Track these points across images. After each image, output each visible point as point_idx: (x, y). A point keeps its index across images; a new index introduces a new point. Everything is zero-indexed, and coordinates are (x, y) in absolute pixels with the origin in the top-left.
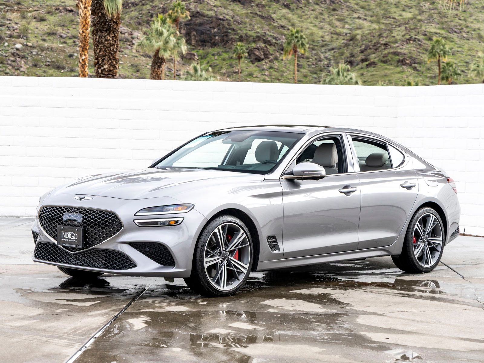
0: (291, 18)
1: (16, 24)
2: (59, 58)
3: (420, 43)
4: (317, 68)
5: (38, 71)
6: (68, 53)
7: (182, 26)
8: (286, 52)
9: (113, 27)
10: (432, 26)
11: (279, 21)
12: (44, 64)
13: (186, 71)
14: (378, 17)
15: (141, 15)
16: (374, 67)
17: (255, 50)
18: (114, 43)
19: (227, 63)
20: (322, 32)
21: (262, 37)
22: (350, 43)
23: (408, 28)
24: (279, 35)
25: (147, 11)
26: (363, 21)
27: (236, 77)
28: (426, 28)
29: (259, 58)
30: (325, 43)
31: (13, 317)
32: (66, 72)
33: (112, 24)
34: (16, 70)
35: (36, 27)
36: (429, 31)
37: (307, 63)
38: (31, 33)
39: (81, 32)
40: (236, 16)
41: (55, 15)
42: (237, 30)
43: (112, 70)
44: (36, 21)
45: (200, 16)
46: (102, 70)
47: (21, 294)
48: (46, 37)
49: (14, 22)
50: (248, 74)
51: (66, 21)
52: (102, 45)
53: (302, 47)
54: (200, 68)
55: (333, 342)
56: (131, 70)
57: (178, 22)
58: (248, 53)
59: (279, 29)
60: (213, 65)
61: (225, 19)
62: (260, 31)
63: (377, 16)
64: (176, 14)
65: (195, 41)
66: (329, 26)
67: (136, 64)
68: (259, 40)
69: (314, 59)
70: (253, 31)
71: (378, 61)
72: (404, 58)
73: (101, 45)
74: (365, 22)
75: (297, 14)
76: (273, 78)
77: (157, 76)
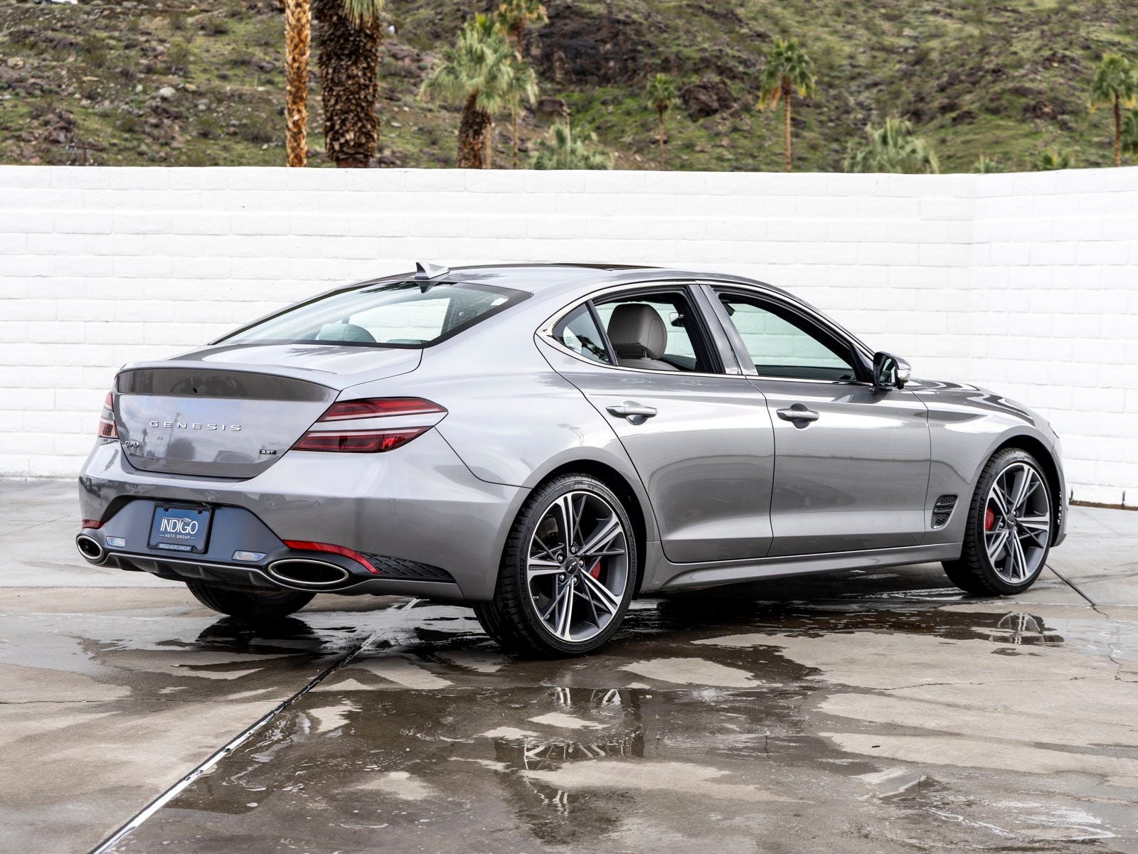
0: (780, 16)
1: (162, 41)
2: (257, 116)
3: (1074, 65)
4: (839, 128)
5: (210, 148)
6: (277, 105)
7: (532, 40)
8: (767, 92)
9: (364, 46)
10: (1102, 26)
11: (753, 23)
12: (223, 132)
13: (539, 140)
14: (978, 9)
15: (439, 17)
16: (970, 123)
17: (699, 91)
18: (367, 82)
19: (635, 121)
20: (851, 46)
21: (714, 60)
22: (916, 70)
23: (1048, 34)
24: (753, 54)
25: (455, 7)
26: (945, 19)
27: (655, 153)
28: (1089, 33)
29: (707, 109)
30: (857, 70)
31: (62, 705)
32: (274, 148)
33: (363, 39)
34: (162, 145)
35: (205, 47)
36: (1095, 38)
37: (816, 117)
38: (194, 63)
39: (290, 59)
40: (653, 14)
41: (249, 21)
42: (657, 44)
43: (364, 144)
44: (205, 35)
45: (573, 16)
46: (341, 145)
47: (93, 655)
48: (229, 70)
49: (156, 38)
50: (682, 145)
51: (272, 32)
52: (342, 88)
53: (802, 82)
54: (571, 134)
55: (752, 756)
56: (419, 141)
57: (520, 30)
58: (683, 96)
59: (752, 40)
60: (604, 126)
61: (630, 21)
62: (710, 46)
63: (975, 6)
64: (515, 13)
65: (563, 72)
66: (866, 32)
67: (430, 128)
68: (707, 67)
69: (833, 108)
70: (695, 48)
71: (980, 109)
72: (1038, 103)
73: (338, 89)
74: (948, 21)
75: (793, 6)
76: (741, 154)
77: (472, 154)
